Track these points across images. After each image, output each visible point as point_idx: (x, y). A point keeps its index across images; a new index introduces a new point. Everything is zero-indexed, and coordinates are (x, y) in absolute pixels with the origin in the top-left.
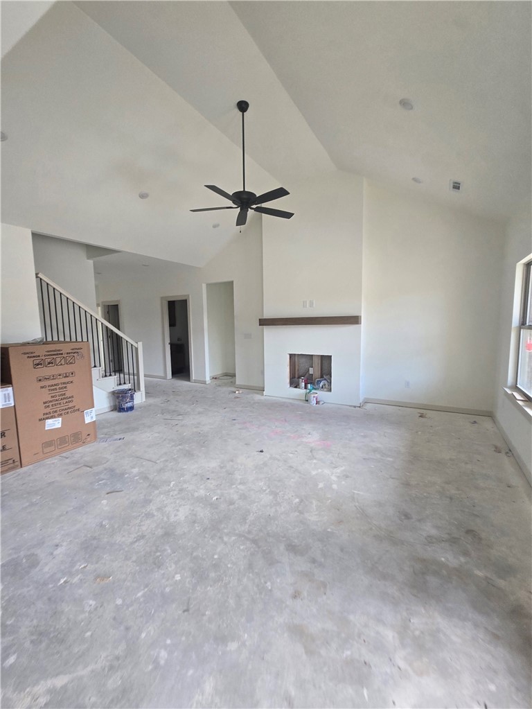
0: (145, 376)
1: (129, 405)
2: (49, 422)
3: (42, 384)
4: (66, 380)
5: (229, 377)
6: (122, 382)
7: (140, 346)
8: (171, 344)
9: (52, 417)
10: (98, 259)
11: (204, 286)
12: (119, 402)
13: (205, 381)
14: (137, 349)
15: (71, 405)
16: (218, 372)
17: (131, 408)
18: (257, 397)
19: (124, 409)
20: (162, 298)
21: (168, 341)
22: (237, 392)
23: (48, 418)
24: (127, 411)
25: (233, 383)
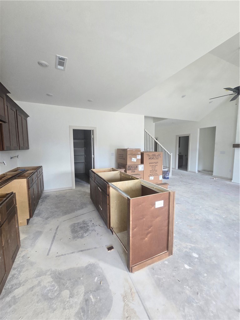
0: (172, 168)
1: (168, 177)
2: (151, 177)
3: (150, 165)
4: (156, 164)
5: (206, 172)
6: (164, 168)
7: (171, 155)
8: (179, 155)
9: (152, 176)
10: (156, 122)
11: (199, 130)
12: (164, 175)
13: (196, 172)
14: (170, 156)
15: (156, 173)
16: (201, 169)
17: (168, 178)
18: (228, 182)
19: (165, 178)
20: (177, 136)
21: (178, 153)
22: (215, 179)
23: (150, 176)
24: (167, 179)
25: (212, 174)
